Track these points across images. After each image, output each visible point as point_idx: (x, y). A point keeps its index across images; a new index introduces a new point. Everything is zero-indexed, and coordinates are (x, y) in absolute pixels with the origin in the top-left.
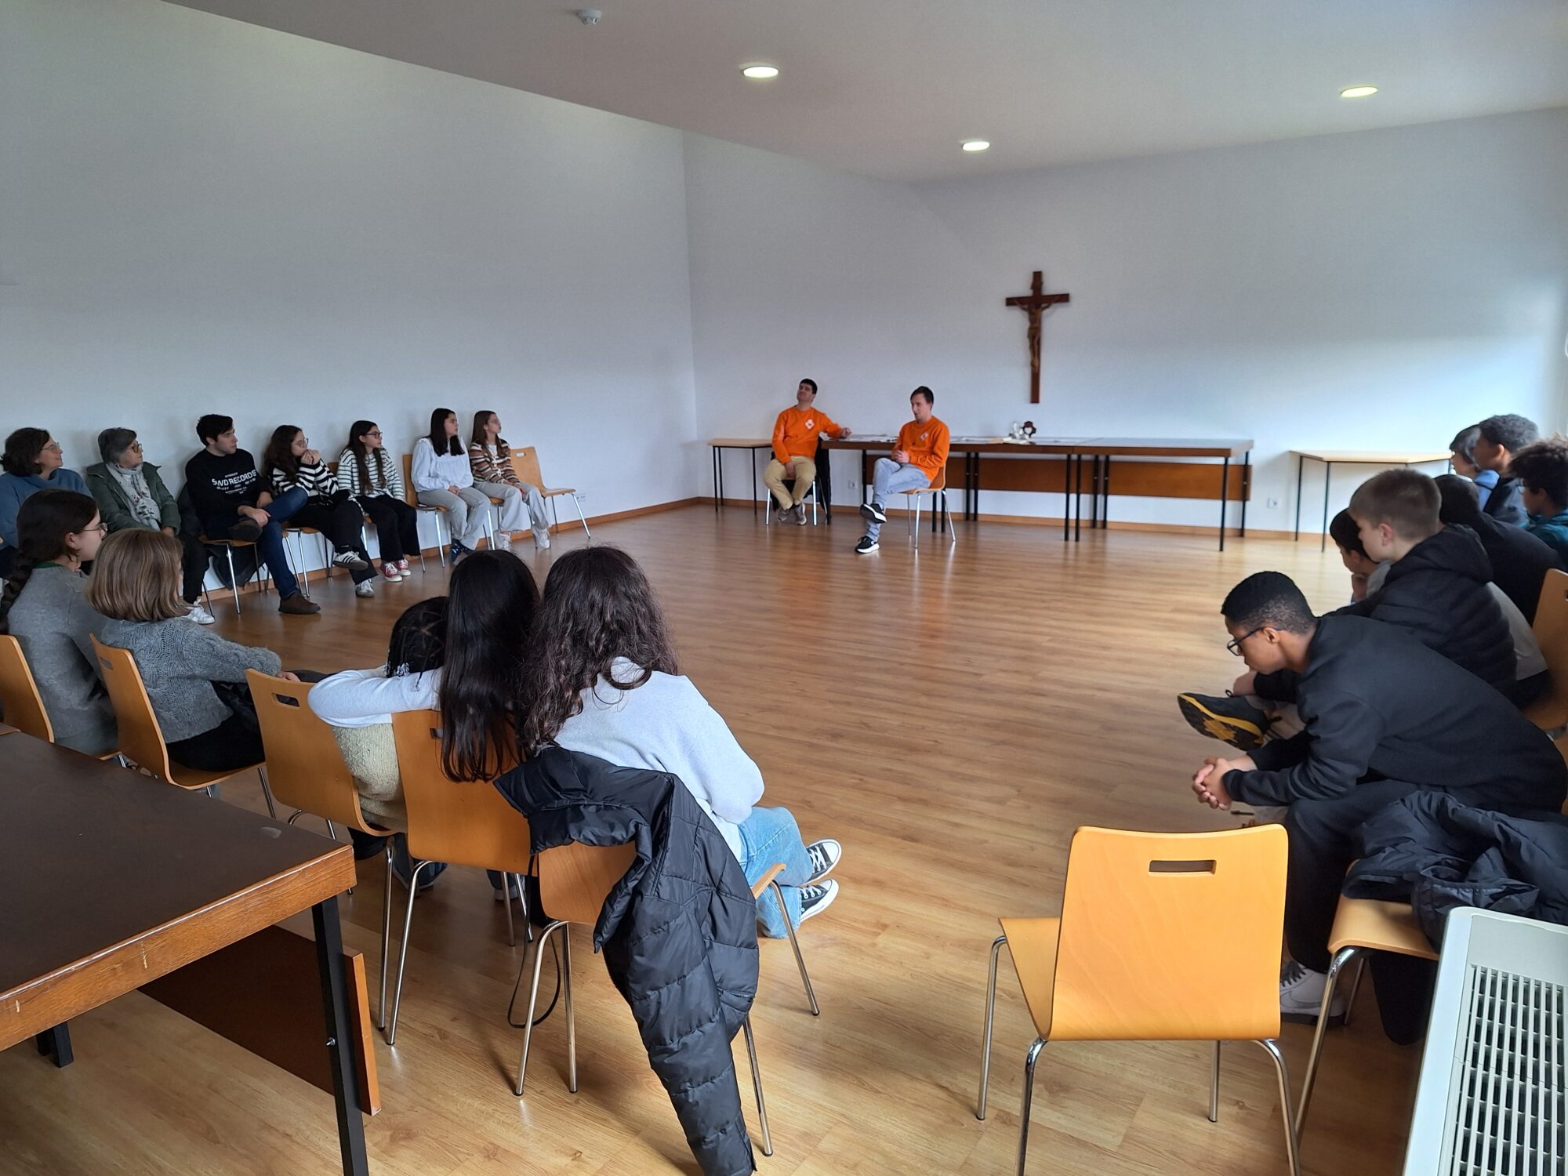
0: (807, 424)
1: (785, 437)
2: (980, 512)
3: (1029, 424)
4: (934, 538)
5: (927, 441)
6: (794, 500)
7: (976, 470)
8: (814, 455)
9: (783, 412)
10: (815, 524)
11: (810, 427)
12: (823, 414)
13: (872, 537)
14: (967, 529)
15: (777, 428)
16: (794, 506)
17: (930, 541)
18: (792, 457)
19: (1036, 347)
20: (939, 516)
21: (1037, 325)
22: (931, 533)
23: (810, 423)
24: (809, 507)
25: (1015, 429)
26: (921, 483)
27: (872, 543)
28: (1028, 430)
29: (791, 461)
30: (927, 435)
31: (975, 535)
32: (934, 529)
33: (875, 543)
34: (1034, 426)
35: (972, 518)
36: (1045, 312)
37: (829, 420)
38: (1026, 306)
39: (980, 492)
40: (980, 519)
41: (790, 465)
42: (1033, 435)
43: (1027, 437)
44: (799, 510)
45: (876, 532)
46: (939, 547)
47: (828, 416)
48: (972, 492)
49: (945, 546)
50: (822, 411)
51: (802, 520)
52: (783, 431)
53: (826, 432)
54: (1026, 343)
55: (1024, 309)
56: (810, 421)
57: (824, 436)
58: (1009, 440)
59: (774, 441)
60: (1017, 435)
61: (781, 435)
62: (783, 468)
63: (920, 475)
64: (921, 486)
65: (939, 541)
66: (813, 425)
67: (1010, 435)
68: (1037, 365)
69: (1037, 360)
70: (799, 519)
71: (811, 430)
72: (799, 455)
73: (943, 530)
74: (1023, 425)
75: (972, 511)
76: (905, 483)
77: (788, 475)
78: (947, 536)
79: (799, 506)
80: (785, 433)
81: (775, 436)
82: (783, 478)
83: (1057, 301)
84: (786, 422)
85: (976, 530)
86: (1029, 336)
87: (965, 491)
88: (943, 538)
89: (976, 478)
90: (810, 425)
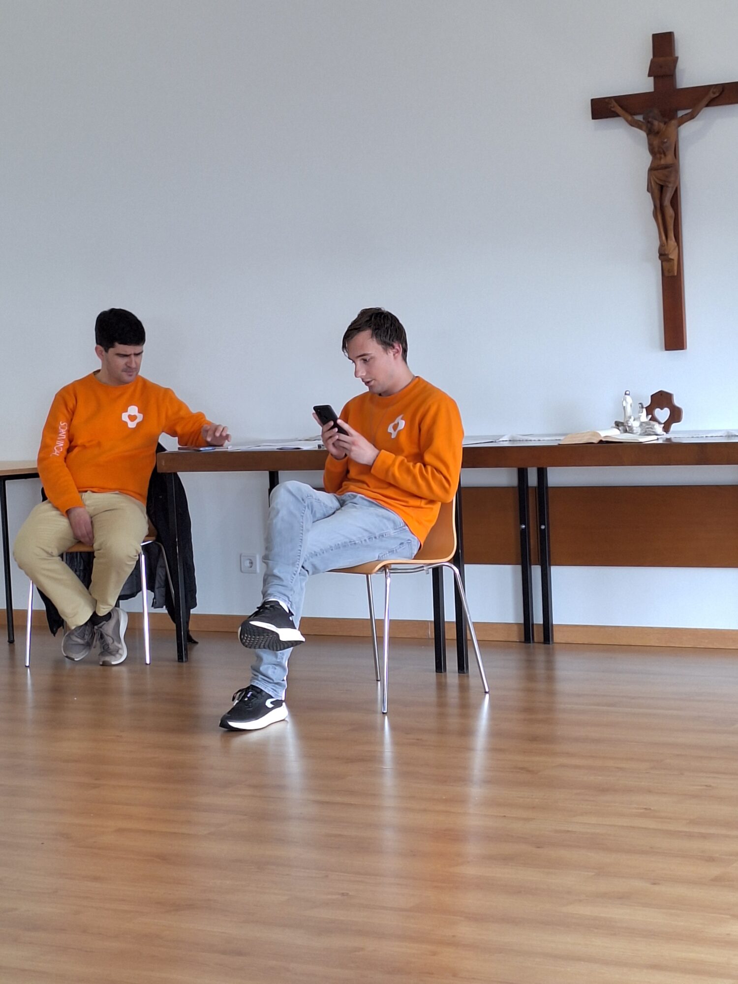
0: (125, 417)
1: (69, 450)
2: (557, 619)
3: (662, 399)
4: (441, 687)
5: (403, 439)
6: (94, 603)
7: (542, 517)
8: (145, 491)
9: (65, 389)
10: (148, 661)
11: (132, 425)
12: (167, 391)
13: (267, 689)
14: (529, 663)
15: (50, 427)
16: (95, 620)
17: (431, 695)
18: (85, 496)
19: (670, 212)
20: (451, 634)
21: (669, 159)
22: (432, 676)
23: (131, 415)
24: (135, 619)
25: (629, 410)
26: (393, 544)
27: (268, 704)
28: (663, 414)
29: (83, 505)
30: (402, 424)
31: (550, 679)
32: (440, 666)
33: (277, 704)
34: (677, 402)
35: (538, 635)
36: (687, 131)
37: (181, 405)
38: (640, 118)
39: (556, 572)
40: (557, 637)
41: (81, 514)
42: (674, 427)
43: (659, 429)
44: (108, 628)
45: (280, 675)
46: (453, 710)
47: (180, 396)
48: (536, 571)
49: (467, 708)
50: (163, 383)
51: (115, 652)
52: (63, 432)
53: (173, 434)
54: (647, 203)
55: (634, 124)
56: (133, 410)
57: (171, 444)
58: (615, 434)
59: (40, 460)
60: (635, 425)
61: (61, 444)
62: (63, 522)
63: (390, 525)
64: (392, 552)
65: (453, 694)
66: (140, 417)
67: (618, 424)
68: (673, 256)
69: (672, 242)
70: (106, 650)
71: (134, 430)
72: (102, 489)
73: (462, 666)
74: (647, 402)
75: (538, 618)
76: (350, 545)
77: (79, 542)
78: (473, 681)
79: (109, 616)
80: (71, 439)
81: (45, 447)
82: (63, 549)
83: (711, 103)
84: (73, 413)
85: (550, 665)
86: (650, 189)
87: (519, 568)
88: (463, 688)
89: (543, 536)
90: (132, 418)
